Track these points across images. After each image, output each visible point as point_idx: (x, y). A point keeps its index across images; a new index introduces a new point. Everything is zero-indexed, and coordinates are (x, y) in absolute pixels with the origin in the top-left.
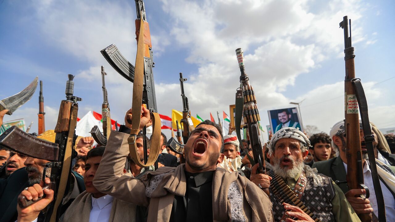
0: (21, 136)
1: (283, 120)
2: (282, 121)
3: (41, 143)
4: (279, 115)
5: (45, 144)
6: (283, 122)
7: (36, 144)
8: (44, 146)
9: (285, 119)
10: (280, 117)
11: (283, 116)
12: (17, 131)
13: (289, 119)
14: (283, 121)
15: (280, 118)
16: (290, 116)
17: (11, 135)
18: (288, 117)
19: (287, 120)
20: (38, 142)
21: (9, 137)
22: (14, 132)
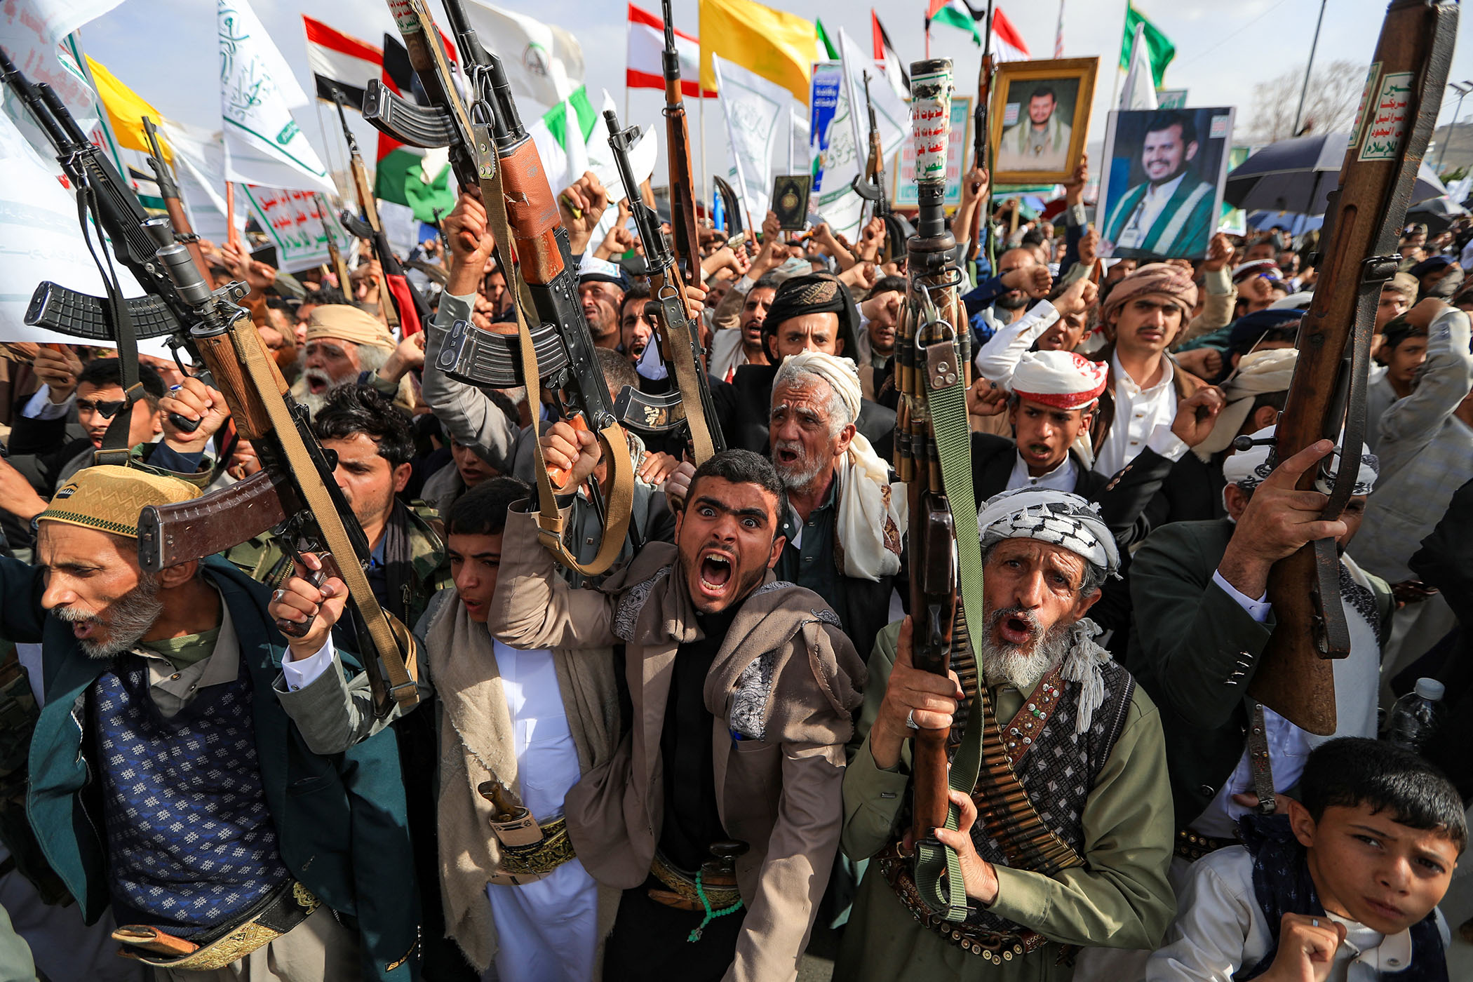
0: (187, 523)
1: (1156, 167)
2: (1154, 172)
3: (239, 499)
4: (1154, 139)
5: (247, 495)
6: (1153, 177)
7: (230, 510)
8: (249, 501)
9: (1167, 163)
10: (1151, 148)
11: (1163, 147)
12: (169, 520)
13: (1183, 166)
14: (1157, 173)
15: (1147, 157)
16: (1193, 149)
17: (166, 539)
18: (1184, 153)
19: (1173, 168)
20: (229, 503)
21: (167, 546)
22: (166, 526)
